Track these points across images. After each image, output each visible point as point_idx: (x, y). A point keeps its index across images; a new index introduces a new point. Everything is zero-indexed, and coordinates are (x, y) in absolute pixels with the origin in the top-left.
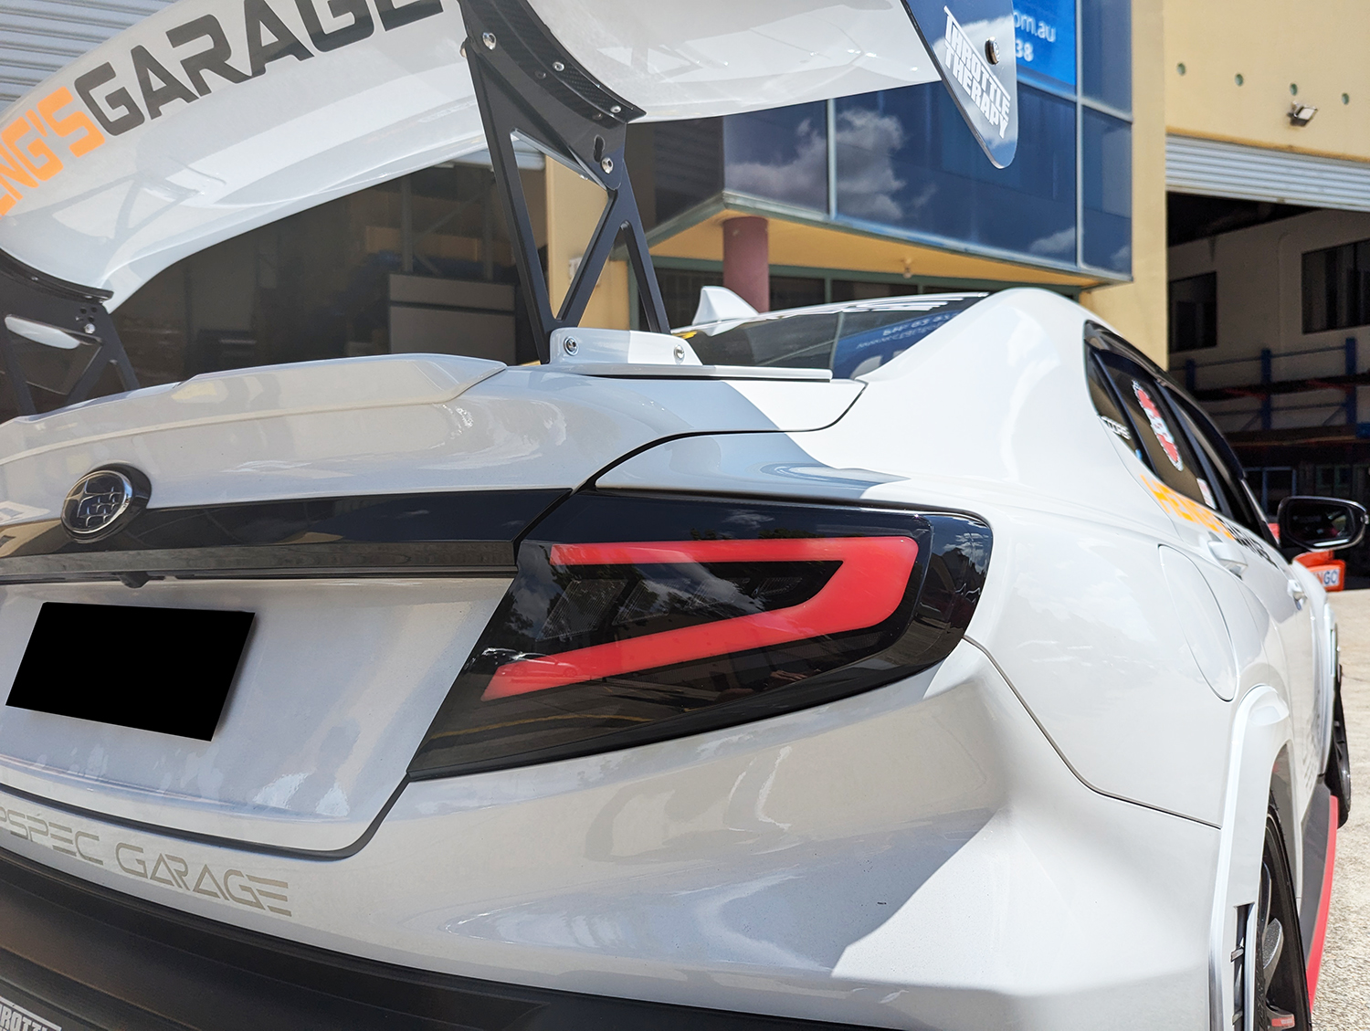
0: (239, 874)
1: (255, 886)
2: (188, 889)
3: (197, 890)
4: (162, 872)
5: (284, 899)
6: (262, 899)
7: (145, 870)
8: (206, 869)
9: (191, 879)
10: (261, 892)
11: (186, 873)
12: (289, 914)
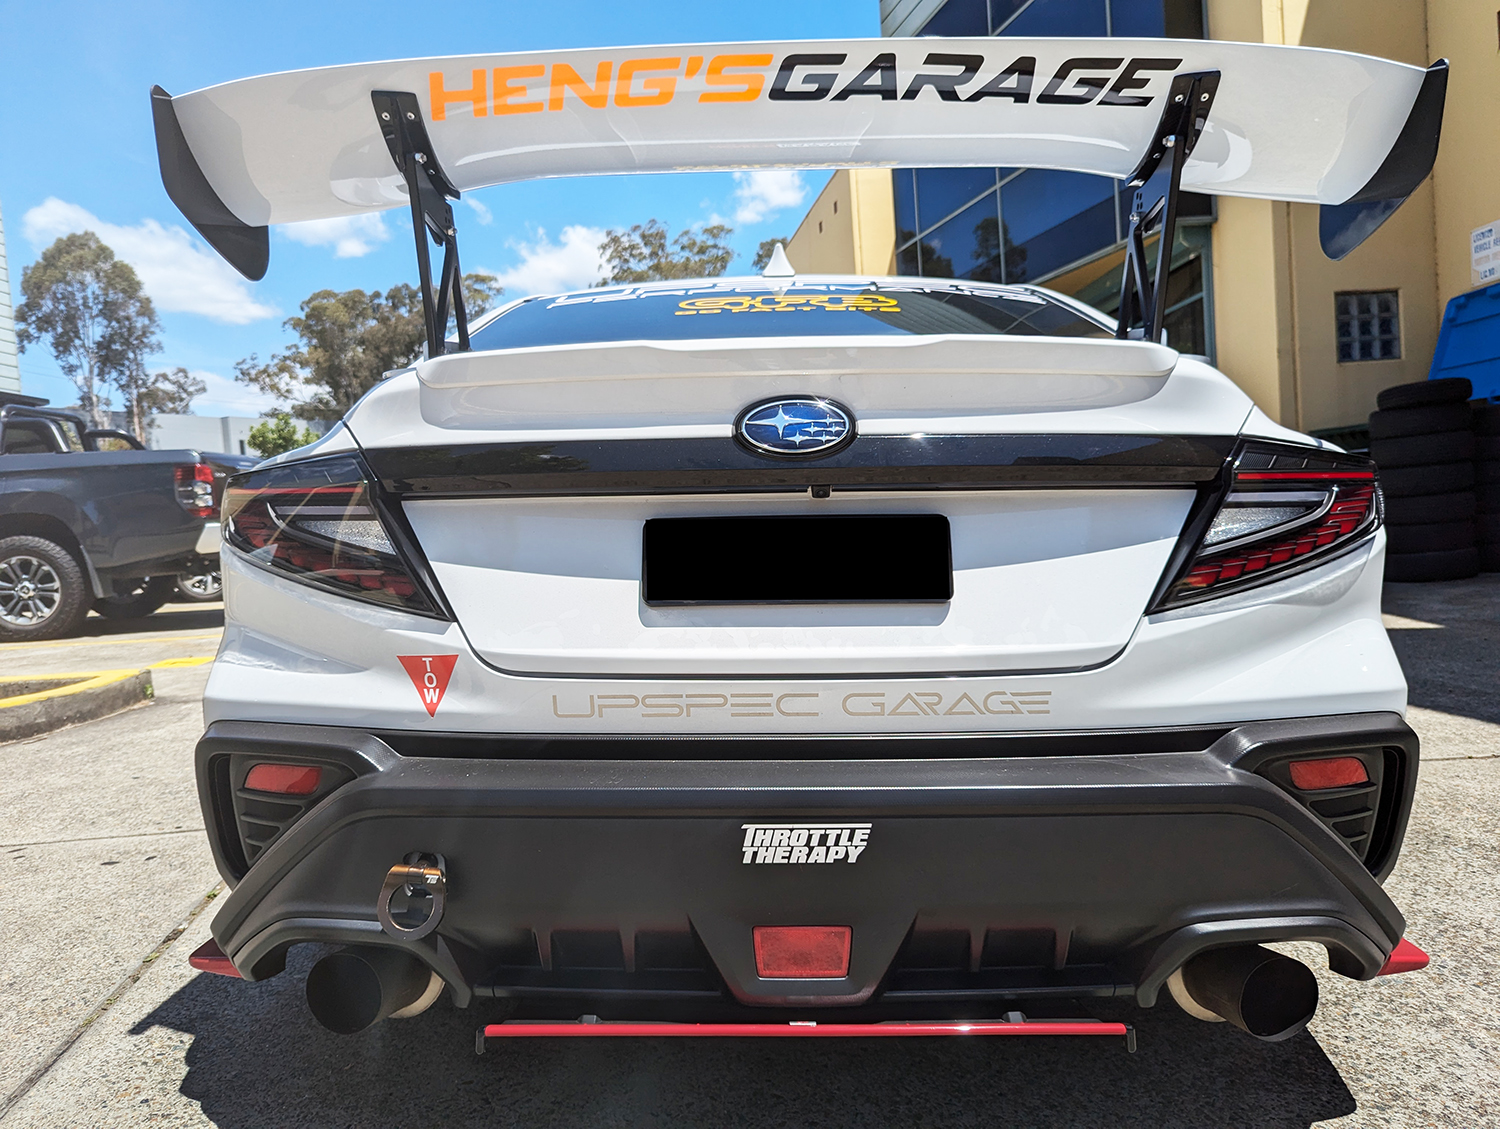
0: (1004, 693)
1: (1016, 699)
2: (935, 713)
3: (950, 712)
4: (909, 706)
5: (1047, 703)
6: (1022, 707)
7: (883, 709)
8: (965, 696)
9: (941, 708)
10: (1020, 702)
11: (936, 704)
12: (1048, 712)
